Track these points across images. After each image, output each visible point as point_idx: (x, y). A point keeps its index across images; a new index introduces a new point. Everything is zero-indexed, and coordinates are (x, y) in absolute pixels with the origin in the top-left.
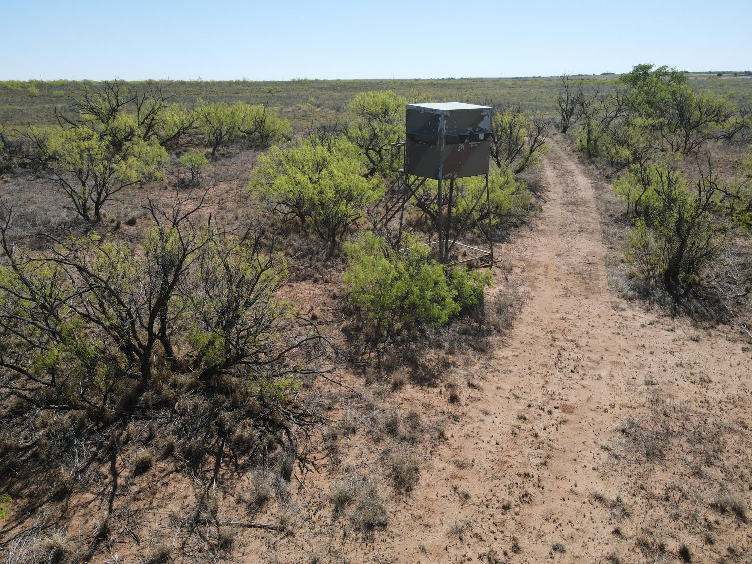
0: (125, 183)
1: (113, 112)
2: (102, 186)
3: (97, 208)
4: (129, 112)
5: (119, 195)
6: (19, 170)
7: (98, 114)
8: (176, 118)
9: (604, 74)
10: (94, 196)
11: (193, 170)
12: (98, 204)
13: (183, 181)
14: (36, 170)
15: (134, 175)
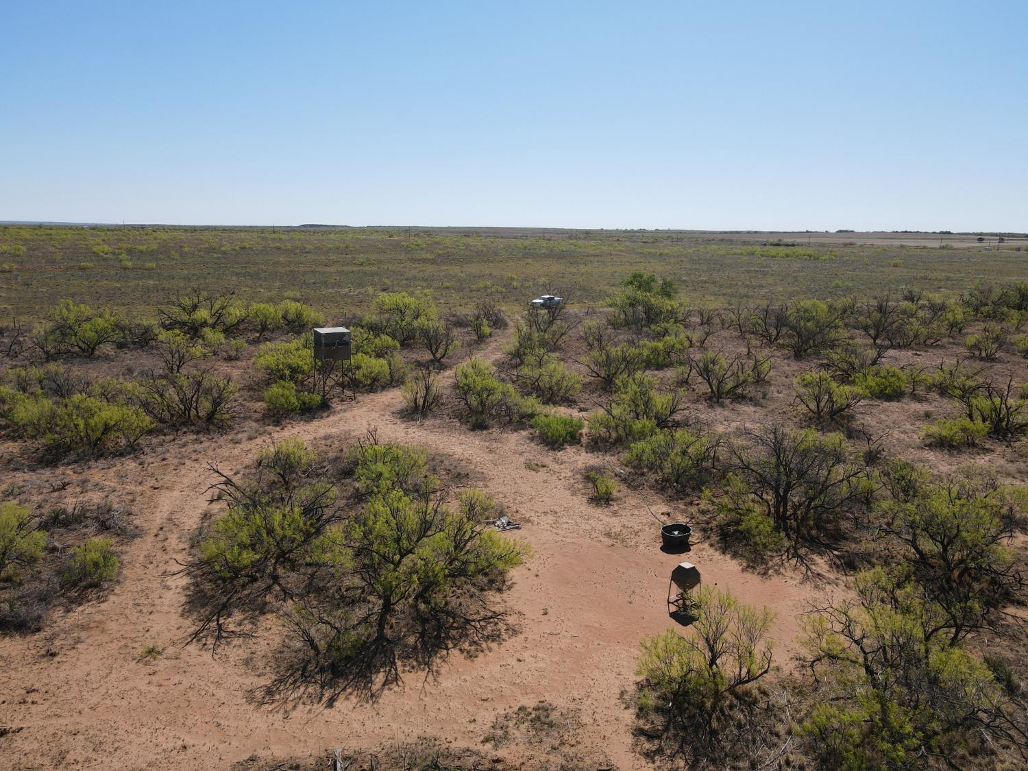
0: (193, 358)
1: (195, 307)
2: (181, 358)
3: (178, 369)
4: (205, 309)
5: (190, 363)
6: (132, 346)
7: (184, 309)
8: (238, 313)
9: (841, 231)
10: (177, 363)
11: (237, 350)
12: (179, 367)
13: (230, 357)
14: (142, 347)
15: (198, 354)
